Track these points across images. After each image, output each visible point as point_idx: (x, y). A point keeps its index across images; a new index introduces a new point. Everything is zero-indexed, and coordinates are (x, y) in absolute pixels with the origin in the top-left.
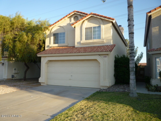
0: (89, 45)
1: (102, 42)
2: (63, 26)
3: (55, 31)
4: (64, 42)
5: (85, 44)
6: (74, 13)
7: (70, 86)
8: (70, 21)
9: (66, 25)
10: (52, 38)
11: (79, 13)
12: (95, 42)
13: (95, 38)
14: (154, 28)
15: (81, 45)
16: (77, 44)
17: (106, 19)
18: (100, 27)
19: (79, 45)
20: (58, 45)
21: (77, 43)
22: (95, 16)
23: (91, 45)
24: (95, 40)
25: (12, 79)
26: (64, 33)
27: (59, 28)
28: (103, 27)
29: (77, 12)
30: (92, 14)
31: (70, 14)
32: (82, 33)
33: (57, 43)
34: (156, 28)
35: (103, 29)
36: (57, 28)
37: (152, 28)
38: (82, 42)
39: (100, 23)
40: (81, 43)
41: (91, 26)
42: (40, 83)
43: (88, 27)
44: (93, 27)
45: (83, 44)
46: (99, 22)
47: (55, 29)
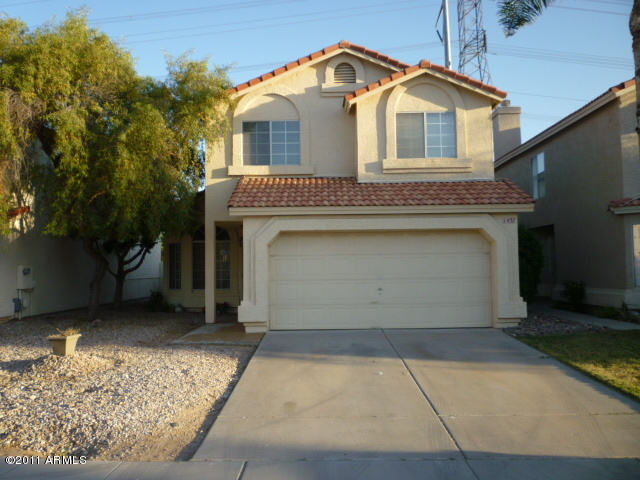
0: (417, 175)
1: (463, 170)
2: (290, 96)
3: (252, 111)
4: (297, 161)
5: (401, 171)
6: (340, 51)
7: (375, 326)
8: (322, 78)
9: (304, 92)
10: (239, 140)
11: (360, 55)
12: (437, 166)
13: (435, 153)
14: (627, 136)
15: (384, 176)
16: (367, 170)
17: (478, 90)
18: (452, 115)
19: (372, 174)
20: (270, 170)
21: (367, 165)
22: (438, 75)
23: (421, 175)
24: (440, 162)
25: (16, 320)
26: (295, 125)
27: (272, 102)
28: (464, 116)
29: (353, 48)
30: (428, 68)
31: (323, 52)
32: (387, 132)
33: (265, 161)
34: (630, 138)
35: (463, 124)
36: (262, 102)
37: (622, 136)
38: (387, 164)
39: (452, 102)
40: (385, 167)
41: (420, 110)
42: (242, 323)
43: (406, 110)
44: (429, 115)
45: (392, 171)
46: (449, 96)
47: (249, 103)
